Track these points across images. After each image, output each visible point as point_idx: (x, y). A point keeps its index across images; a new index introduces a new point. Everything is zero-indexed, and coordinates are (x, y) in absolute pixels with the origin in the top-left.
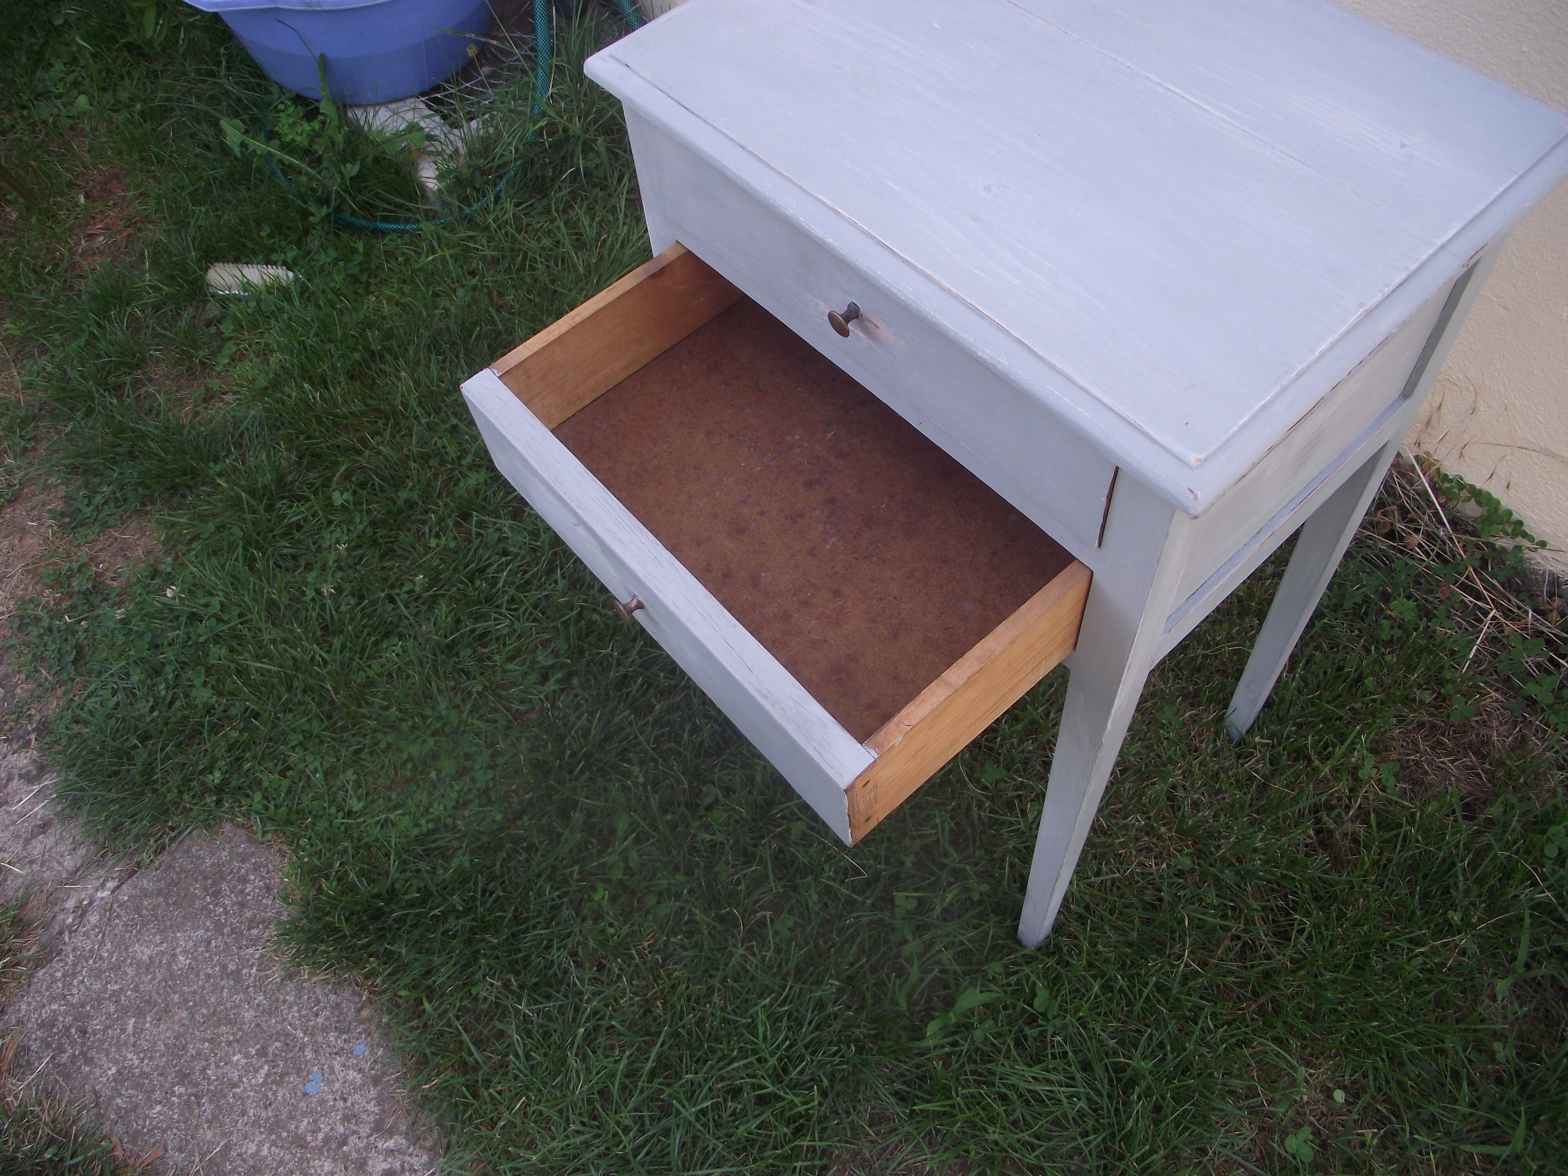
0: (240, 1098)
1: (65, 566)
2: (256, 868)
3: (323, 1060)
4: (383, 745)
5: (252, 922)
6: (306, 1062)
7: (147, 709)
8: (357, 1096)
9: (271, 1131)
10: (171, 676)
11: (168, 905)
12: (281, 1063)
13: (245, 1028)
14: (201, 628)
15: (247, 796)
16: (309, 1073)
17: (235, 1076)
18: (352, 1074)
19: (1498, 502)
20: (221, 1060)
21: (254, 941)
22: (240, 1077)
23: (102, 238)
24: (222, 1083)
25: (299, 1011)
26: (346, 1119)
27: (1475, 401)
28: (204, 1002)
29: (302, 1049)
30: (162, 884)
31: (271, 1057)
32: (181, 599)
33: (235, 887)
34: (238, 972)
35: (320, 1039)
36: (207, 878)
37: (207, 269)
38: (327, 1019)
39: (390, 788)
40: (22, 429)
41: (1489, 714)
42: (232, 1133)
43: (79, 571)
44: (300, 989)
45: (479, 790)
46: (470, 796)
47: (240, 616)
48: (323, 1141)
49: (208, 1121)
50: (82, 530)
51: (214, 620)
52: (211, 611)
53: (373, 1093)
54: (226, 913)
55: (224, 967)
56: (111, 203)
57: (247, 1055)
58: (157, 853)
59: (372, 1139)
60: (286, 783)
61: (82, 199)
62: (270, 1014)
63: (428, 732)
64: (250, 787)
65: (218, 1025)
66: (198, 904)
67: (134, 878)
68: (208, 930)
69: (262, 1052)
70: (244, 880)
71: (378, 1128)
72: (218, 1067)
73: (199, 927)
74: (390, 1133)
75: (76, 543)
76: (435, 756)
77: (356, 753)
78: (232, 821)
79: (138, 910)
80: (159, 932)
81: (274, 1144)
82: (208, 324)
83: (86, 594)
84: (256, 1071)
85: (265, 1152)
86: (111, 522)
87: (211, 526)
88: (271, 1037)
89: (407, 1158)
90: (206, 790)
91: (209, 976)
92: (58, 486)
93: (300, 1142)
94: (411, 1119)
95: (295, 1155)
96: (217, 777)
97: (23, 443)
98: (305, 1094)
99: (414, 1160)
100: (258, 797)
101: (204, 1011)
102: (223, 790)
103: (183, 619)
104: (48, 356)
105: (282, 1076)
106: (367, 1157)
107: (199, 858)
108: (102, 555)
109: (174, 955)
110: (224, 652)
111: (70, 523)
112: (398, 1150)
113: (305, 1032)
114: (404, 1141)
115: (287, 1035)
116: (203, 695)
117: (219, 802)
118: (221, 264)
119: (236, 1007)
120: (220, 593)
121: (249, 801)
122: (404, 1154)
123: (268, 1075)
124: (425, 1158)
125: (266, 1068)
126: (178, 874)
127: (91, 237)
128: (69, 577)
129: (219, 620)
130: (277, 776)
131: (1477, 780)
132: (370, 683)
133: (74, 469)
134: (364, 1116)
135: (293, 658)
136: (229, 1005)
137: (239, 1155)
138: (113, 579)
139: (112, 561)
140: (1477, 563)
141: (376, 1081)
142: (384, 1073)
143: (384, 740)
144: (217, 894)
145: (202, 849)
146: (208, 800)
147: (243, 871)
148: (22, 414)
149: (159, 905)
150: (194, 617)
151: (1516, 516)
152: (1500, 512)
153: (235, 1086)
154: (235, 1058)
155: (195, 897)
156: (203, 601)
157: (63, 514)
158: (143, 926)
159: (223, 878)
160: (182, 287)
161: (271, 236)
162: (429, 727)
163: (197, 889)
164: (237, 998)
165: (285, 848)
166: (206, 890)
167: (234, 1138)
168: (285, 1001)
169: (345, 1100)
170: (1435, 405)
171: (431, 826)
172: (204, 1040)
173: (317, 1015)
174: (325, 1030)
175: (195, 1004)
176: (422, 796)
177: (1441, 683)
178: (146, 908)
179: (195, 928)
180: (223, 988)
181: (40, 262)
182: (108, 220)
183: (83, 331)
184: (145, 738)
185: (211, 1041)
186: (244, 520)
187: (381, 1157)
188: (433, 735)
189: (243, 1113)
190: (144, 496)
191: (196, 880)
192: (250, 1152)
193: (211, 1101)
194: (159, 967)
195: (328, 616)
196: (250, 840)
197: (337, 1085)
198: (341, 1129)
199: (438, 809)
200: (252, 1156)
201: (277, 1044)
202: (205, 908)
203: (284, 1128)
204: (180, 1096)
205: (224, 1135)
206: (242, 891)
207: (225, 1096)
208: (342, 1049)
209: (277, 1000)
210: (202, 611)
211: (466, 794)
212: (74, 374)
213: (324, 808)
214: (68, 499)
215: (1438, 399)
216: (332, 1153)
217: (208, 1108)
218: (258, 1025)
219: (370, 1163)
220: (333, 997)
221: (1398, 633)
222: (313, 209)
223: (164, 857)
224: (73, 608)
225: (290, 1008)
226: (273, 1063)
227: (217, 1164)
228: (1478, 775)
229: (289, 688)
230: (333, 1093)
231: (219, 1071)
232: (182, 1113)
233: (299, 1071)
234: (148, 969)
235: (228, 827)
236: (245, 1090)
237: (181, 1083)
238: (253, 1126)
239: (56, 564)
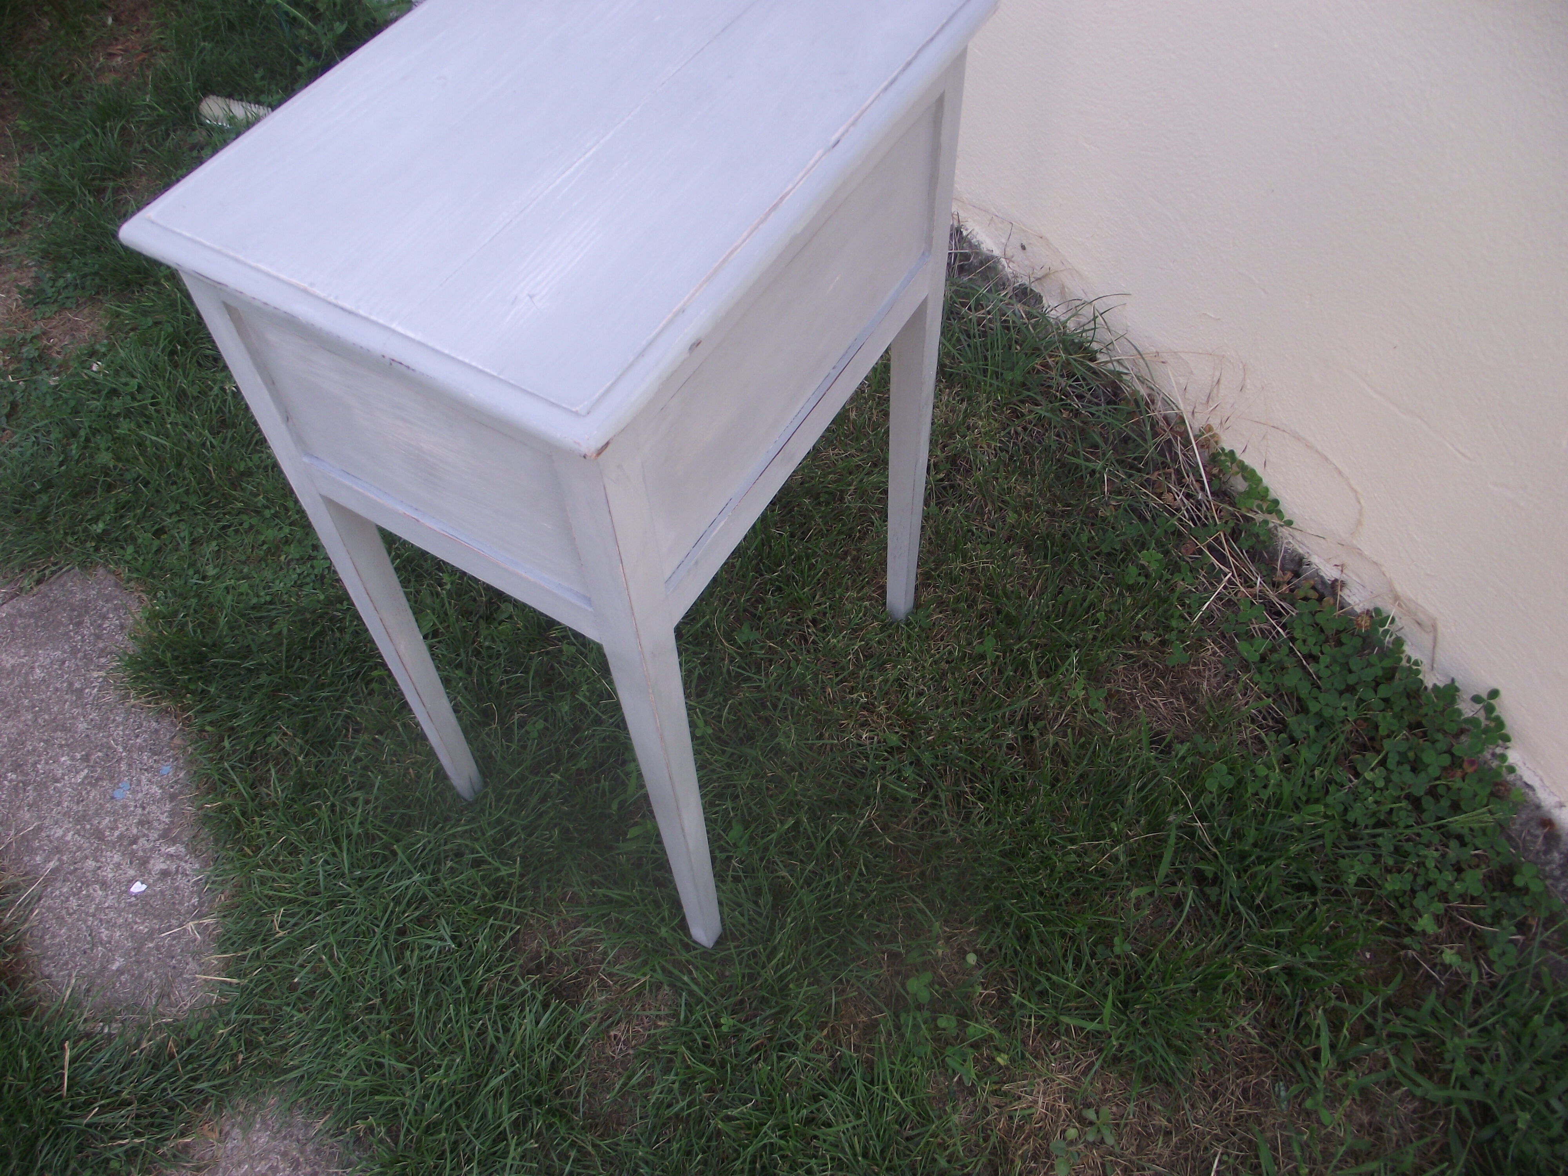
0: (59, 792)
1: (20, 335)
2: (116, 609)
3: (133, 774)
4: (246, 525)
5: (103, 653)
6: (120, 772)
7: (57, 464)
8: (154, 807)
9: (78, 822)
10: (83, 439)
11: (37, 626)
12: (99, 770)
13: (77, 736)
14: (117, 402)
15: (122, 548)
16: (119, 782)
17: (59, 773)
18: (155, 789)
19: (1260, 480)
20: (50, 758)
21: (100, 668)
22: (63, 775)
23: (119, 59)
24: (48, 777)
25: (123, 731)
26: (141, 823)
27: (1244, 379)
28: (48, 710)
29: (119, 761)
30: (36, 609)
31: (92, 763)
32: (105, 375)
33: (95, 621)
34: (81, 690)
35: (135, 756)
36: (74, 610)
37: (200, 101)
38: (145, 741)
39: (244, 563)
40: (11, 213)
41: (1205, 664)
42: (46, 818)
43: (31, 341)
44: (128, 712)
45: (316, 576)
46: (308, 580)
47: (153, 397)
48: (118, 837)
49: (29, 805)
50: (43, 308)
51: (129, 397)
52: (129, 389)
53: (168, 807)
54: (83, 641)
55: (71, 684)
56: (135, 29)
57: (73, 759)
58: (39, 582)
59: (158, 843)
60: (156, 543)
61: (110, 21)
62: (100, 729)
63: (288, 522)
64: (126, 541)
65: (55, 730)
66: (62, 630)
67: (14, 601)
68: (65, 652)
69: (86, 758)
70: (104, 617)
71: (165, 835)
72: (47, 763)
73: (58, 649)
74: (174, 841)
75: (34, 318)
76: (287, 542)
77: (224, 528)
78: (106, 567)
79: (12, 626)
80: (24, 646)
81: (78, 833)
82: (192, 149)
83: (32, 361)
84: (77, 773)
85: (69, 837)
86: (68, 304)
87: (150, 321)
88: (96, 747)
89: (183, 864)
90: (89, 536)
91: (57, 689)
92: (31, 267)
93: (99, 835)
94: (193, 833)
95: (92, 845)
96: (100, 527)
97: (9, 225)
98: (112, 798)
99: (187, 866)
100: (130, 549)
101: (47, 717)
102: (103, 540)
103: (104, 393)
104: (46, 153)
105: (98, 779)
106: (150, 857)
107: (71, 592)
108: (55, 332)
109: (33, 668)
110: (133, 426)
111: (33, 299)
112: (177, 856)
113: (125, 748)
114: (183, 850)
115: (110, 748)
116: (105, 458)
117: (97, 549)
118: (215, 97)
119: (74, 718)
120: (139, 375)
121: (122, 552)
122: (181, 859)
123: (86, 777)
124: (197, 866)
125: (86, 771)
126: (52, 602)
127: (111, 55)
128: (21, 345)
129: (134, 399)
130: (150, 535)
131: (1182, 722)
132: (248, 473)
133: (46, 254)
134: (156, 824)
135: (189, 441)
136: (68, 715)
137: (48, 836)
138: (59, 353)
139: (62, 337)
140: (1229, 531)
141: (173, 797)
142: (181, 793)
143: (248, 520)
144: (79, 624)
145: (75, 585)
146: (88, 545)
147: (105, 609)
148: (15, 199)
149: (29, 625)
150: (114, 392)
151: (1273, 495)
152: (1260, 488)
153: (57, 781)
154: (63, 759)
155: (61, 623)
156: (123, 380)
157: (29, 291)
158: (13, 639)
159: (87, 612)
160: (176, 111)
161: (262, 78)
162: (289, 518)
163: (64, 617)
164: (76, 711)
165: (144, 597)
166: (71, 620)
167: (47, 822)
168: (114, 720)
169: (144, 808)
170: (1216, 379)
171: (268, 598)
172: (41, 740)
173: (137, 736)
174: (141, 749)
175: (41, 710)
176: (268, 574)
177: (1168, 629)
178: (18, 626)
179: (55, 649)
180: (66, 701)
181: (58, 71)
182: (129, 43)
183: (80, 136)
184: (48, 486)
185: (46, 742)
186: (178, 319)
187: (162, 859)
188: (291, 524)
189: (59, 804)
190: (100, 286)
191: (65, 610)
192: (57, 835)
193: (35, 789)
194: (18, 675)
195: (226, 410)
196: (116, 585)
197: (140, 795)
198: (135, 831)
199: (278, 586)
200: (58, 839)
201: (100, 754)
202: (66, 634)
203: (89, 821)
204: (11, 781)
205: (39, 818)
206: (100, 626)
207: (47, 788)
208: (152, 767)
209: (108, 719)
210: (121, 389)
211: (305, 577)
212: (64, 172)
213: (183, 569)
214: (37, 279)
215: (1217, 374)
216: (122, 848)
217: (31, 794)
218: (87, 736)
219: (152, 862)
220: (154, 724)
221: (1142, 580)
222: (303, 60)
223: (43, 587)
224: (18, 371)
225: (117, 726)
226: (93, 769)
227: (28, 841)
228: (1184, 718)
229: (179, 465)
230: (136, 801)
231: (47, 767)
232: (9, 795)
233: (112, 778)
234: (8, 675)
235: (101, 571)
236: (64, 786)
237: (14, 771)
238: (64, 815)
239: (14, 332)
